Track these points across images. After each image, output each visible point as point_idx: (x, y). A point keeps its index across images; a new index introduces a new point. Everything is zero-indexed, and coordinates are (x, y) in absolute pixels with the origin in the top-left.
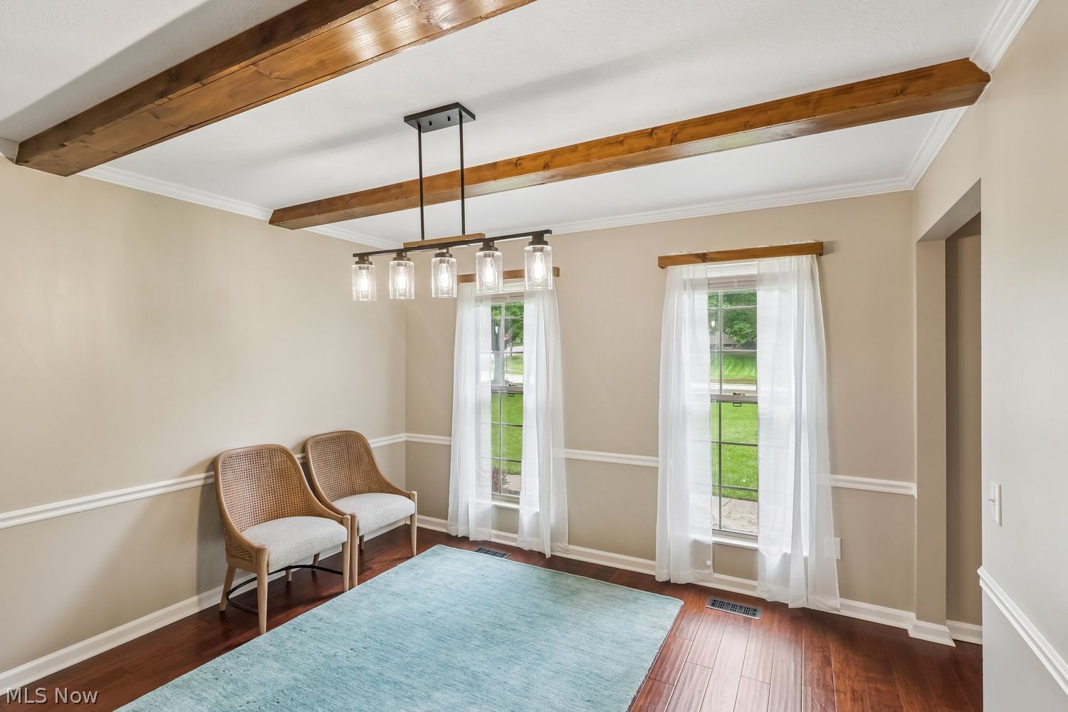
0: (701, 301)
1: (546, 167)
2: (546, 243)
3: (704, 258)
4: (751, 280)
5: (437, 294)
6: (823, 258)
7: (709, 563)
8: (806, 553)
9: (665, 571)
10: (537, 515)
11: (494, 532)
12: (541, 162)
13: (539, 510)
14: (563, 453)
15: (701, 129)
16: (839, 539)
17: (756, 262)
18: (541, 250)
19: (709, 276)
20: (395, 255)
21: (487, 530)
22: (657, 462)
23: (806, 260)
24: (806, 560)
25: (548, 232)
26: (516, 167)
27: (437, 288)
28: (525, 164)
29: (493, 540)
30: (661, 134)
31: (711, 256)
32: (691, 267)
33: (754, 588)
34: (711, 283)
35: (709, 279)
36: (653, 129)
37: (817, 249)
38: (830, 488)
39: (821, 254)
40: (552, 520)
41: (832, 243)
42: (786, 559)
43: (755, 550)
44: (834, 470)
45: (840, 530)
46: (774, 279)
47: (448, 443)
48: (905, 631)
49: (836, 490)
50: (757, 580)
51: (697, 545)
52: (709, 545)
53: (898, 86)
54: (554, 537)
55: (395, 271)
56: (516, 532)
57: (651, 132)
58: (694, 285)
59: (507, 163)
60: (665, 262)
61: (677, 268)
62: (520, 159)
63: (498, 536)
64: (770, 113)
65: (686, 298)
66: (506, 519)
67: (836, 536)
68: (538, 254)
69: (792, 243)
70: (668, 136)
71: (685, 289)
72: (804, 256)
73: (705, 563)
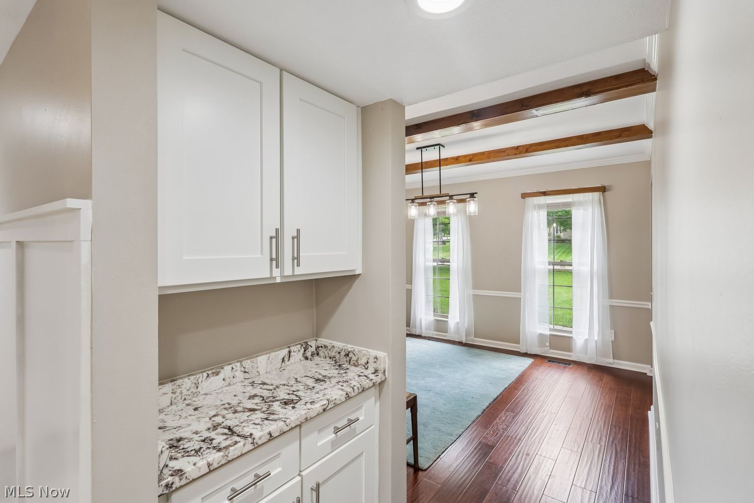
0: (543, 214)
1: (470, 160)
2: (475, 197)
3: (544, 194)
4: (569, 204)
6: (606, 193)
7: (548, 344)
8: (596, 338)
9: (525, 348)
10: (458, 323)
11: (435, 332)
12: (468, 158)
13: (459, 321)
14: (471, 292)
15: (538, 147)
16: (613, 331)
17: (571, 195)
18: (473, 200)
19: (547, 202)
20: (410, 201)
21: (431, 332)
22: (521, 295)
23: (596, 195)
24: (596, 341)
25: (476, 193)
26: (457, 160)
28: (461, 159)
29: (434, 336)
30: (521, 149)
31: (549, 193)
32: (538, 198)
33: (570, 356)
34: (548, 206)
35: (547, 204)
36: (518, 146)
37: (603, 189)
38: (608, 306)
39: (605, 192)
40: (466, 325)
41: (610, 186)
42: (586, 340)
43: (571, 338)
44: (611, 297)
45: (614, 326)
46: (580, 204)
47: (410, 288)
48: (646, 374)
49: (612, 307)
50: (572, 352)
51: (541, 335)
52: (548, 335)
53: (618, 134)
54: (467, 334)
55: (410, 207)
56: (446, 332)
57: (517, 148)
58: (540, 207)
59: (453, 158)
60: (524, 196)
61: (531, 199)
62: (458, 157)
63: (436, 335)
64: (567, 142)
65: (535, 213)
66: (441, 326)
67: (611, 329)
68: (472, 201)
69: (589, 186)
70: (524, 150)
71: (535, 209)
72: (596, 193)
73: (545, 344)
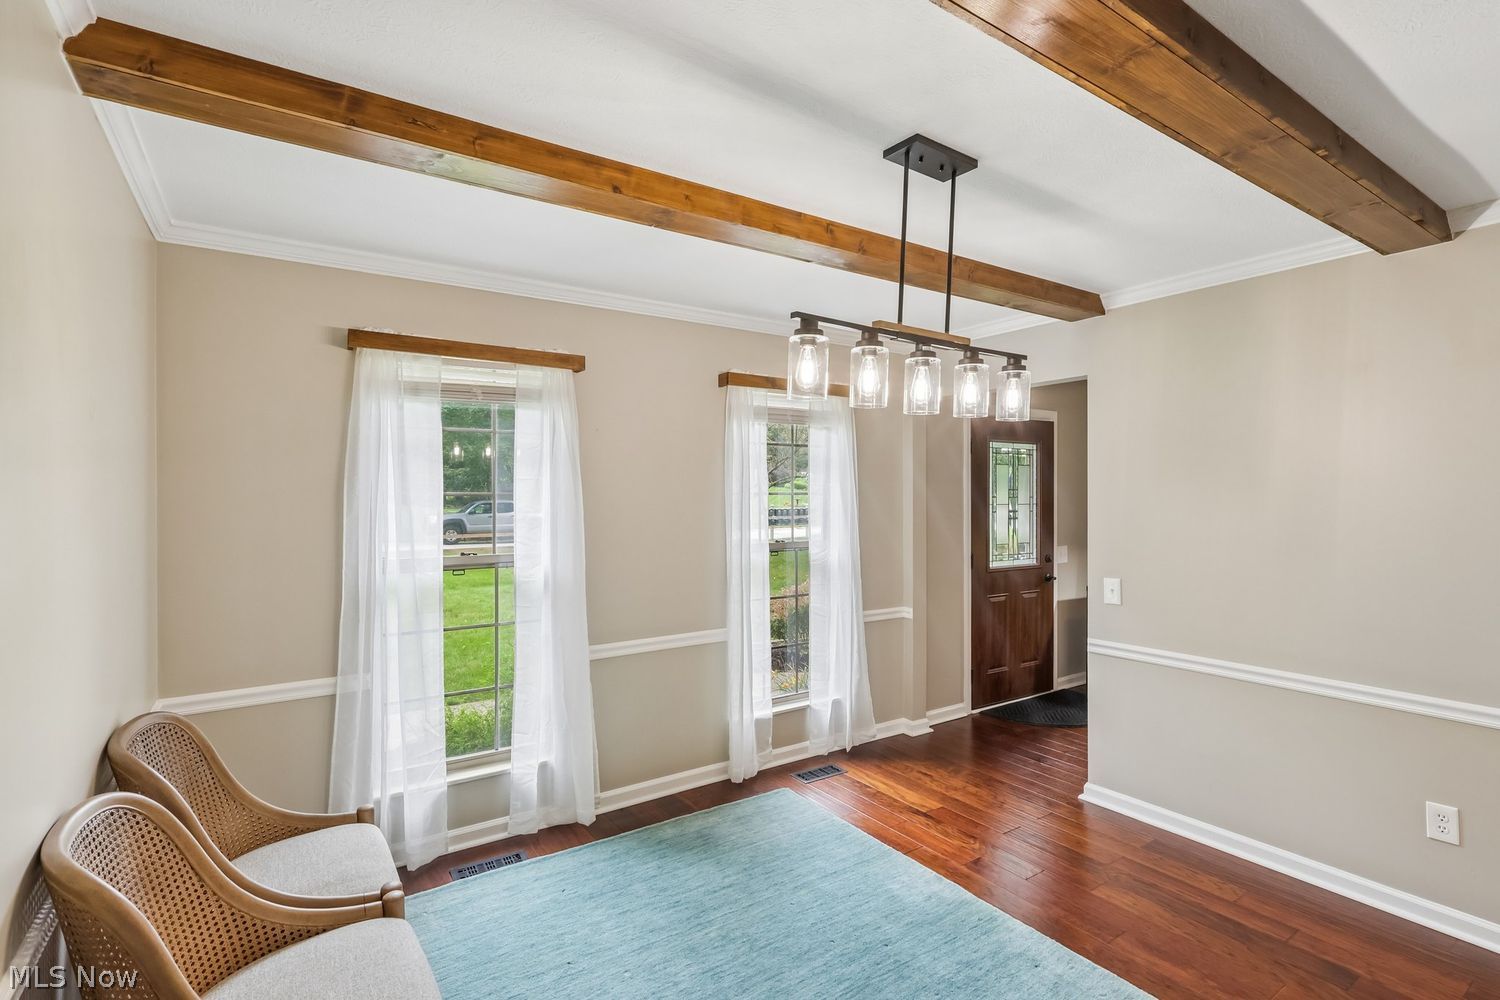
5: (909, 409)
7: (770, 739)
9: (742, 767)
11: (453, 833)
22: (726, 633)
27: (910, 401)
38: (863, 625)
42: (838, 705)
43: (805, 709)
50: (808, 740)
51: (759, 724)
52: (770, 719)
63: (459, 838)
73: (767, 742)
